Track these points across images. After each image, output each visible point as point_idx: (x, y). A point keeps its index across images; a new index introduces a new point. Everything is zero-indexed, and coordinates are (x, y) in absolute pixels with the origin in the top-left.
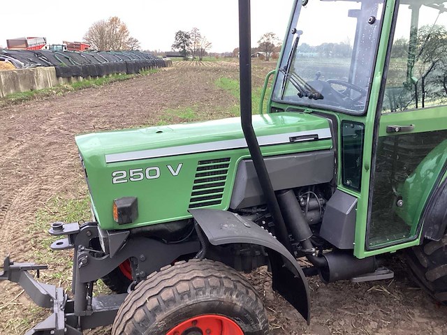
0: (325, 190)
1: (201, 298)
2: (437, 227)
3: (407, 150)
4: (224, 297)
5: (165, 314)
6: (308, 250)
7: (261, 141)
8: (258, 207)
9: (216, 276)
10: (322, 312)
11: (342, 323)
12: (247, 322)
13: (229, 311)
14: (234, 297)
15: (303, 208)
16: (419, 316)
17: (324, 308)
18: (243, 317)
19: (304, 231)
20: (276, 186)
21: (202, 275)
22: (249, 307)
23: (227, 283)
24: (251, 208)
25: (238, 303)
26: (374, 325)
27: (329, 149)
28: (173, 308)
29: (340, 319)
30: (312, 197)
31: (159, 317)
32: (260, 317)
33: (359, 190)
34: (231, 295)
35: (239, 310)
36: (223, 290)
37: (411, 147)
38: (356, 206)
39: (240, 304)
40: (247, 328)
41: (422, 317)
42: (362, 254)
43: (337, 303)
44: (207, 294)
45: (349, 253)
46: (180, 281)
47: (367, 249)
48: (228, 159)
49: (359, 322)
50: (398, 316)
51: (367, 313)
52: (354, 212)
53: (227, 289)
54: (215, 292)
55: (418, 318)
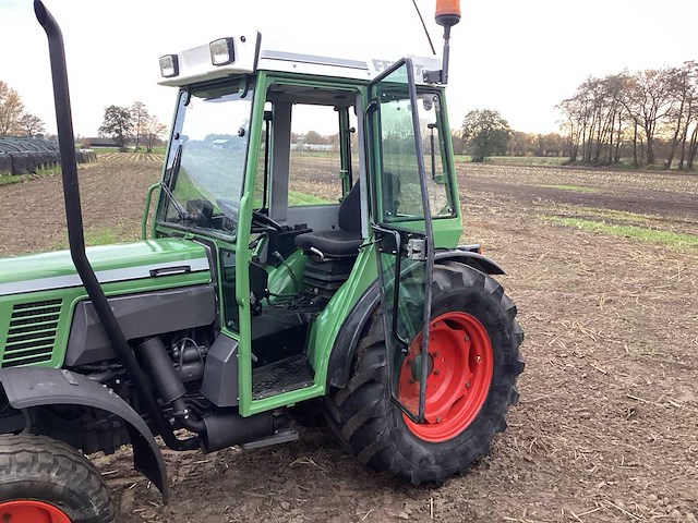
0: (206, 335)
1: (3, 479)
3: (326, 282)
4: (38, 475)
6: (179, 413)
7: (101, 277)
8: (111, 361)
9: (29, 451)
10: (223, 498)
11: (244, 508)
12: (74, 506)
13: (46, 493)
14: (53, 475)
15: (174, 359)
16: (346, 489)
17: (226, 493)
18: (69, 499)
19: (173, 387)
20: (130, 333)
21: (7, 451)
22: (76, 486)
23: (41, 458)
24: (100, 363)
25: (59, 483)
26: (285, 505)
27: (207, 284)
29: (242, 504)
30: (189, 345)
32: (95, 498)
33: (237, 331)
34: (49, 472)
35: (60, 492)
36: (36, 467)
37: (329, 278)
38: (236, 351)
39: (61, 484)
40: (76, 516)
41: (350, 489)
44: (12, 473)
45: (233, 411)
48: (60, 301)
49: (268, 504)
50: (320, 491)
51: (280, 492)
52: (234, 359)
53: (43, 466)
54: (24, 470)
55: (344, 491)
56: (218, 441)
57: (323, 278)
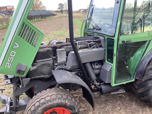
0: (101, 62)
1: (55, 102)
2: (140, 75)
3: (132, 48)
4: (63, 101)
5: (42, 108)
6: (95, 83)
8: (77, 69)
9: (60, 94)
10: (101, 104)
11: (108, 108)
12: (71, 110)
13: (65, 106)
14: (67, 101)
15: (93, 69)
16: (135, 105)
17: (102, 102)
18: (71, 108)
19: (94, 77)
20: (83, 61)
21: (55, 94)
22: (72, 104)
23: (64, 97)
24: (75, 69)
25: (68, 104)
26: (119, 108)
28: (45, 106)
29: (107, 106)
30: (97, 65)
31: (40, 109)
32: (76, 108)
34: (66, 101)
35: (68, 106)
36: (62, 99)
37: (133, 46)
38: (111, 68)
39: (69, 104)
40: (72, 112)
41: (136, 105)
42: (113, 85)
43: (107, 100)
44: (57, 100)
45: (109, 84)
46: (47, 96)
47: (115, 83)
49: (114, 108)
50: (128, 105)
51: (117, 104)
52: (110, 70)
53: (64, 99)
54: (60, 100)
55: (134, 106)
56: (105, 92)
57: (131, 46)
